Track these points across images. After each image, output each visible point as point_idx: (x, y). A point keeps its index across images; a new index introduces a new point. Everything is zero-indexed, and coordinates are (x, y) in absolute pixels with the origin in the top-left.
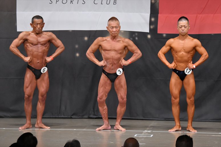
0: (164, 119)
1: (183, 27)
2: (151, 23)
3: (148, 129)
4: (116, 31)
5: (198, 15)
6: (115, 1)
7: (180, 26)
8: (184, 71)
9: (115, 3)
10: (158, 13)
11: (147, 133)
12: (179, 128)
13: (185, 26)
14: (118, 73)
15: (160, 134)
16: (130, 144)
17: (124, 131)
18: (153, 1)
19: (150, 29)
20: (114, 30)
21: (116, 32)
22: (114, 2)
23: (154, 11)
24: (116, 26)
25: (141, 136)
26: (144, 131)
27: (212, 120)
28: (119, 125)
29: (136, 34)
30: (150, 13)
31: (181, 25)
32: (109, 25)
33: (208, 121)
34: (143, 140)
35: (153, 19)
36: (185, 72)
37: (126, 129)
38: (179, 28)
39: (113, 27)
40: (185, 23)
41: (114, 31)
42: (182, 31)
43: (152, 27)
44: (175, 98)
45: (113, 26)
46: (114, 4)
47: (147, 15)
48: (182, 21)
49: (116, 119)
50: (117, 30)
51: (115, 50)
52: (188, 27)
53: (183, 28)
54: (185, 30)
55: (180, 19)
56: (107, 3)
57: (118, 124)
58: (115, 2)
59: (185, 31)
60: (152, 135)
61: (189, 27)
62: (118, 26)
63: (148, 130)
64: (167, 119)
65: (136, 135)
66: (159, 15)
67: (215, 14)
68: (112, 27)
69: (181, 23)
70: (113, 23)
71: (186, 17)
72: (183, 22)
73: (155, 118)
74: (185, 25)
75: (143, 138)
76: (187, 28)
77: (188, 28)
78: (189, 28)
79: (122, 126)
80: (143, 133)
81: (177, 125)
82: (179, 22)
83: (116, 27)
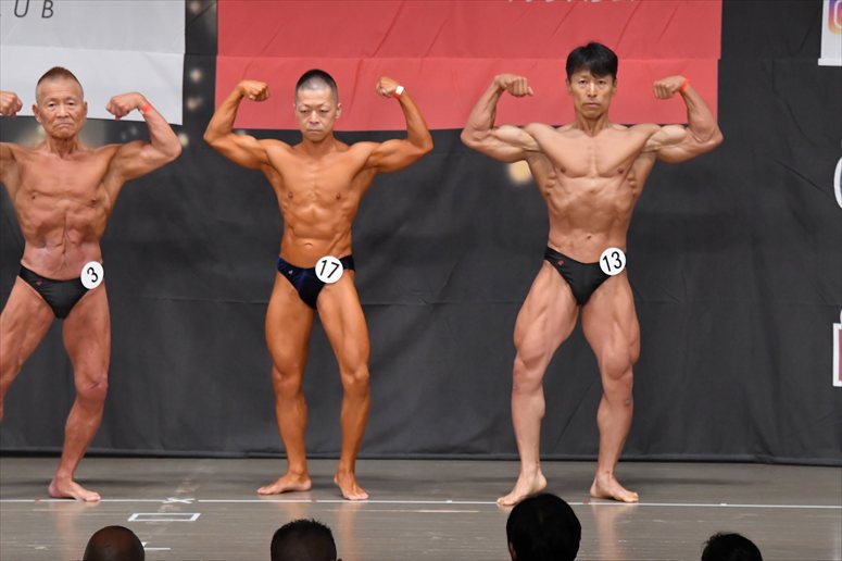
0: (243, 454)
1: (314, 113)
2: (189, 89)
3: (179, 491)
4: (71, 116)
5: (366, 60)
6: (48, 5)
7: (304, 108)
8: (314, 269)
9: (48, 13)
10: (216, 53)
11: (177, 509)
12: (301, 480)
13: (323, 108)
14: (88, 281)
15: (225, 509)
16: (110, 551)
17: (96, 501)
18: (195, 7)
19: (186, 112)
20: (62, 110)
21: (70, 120)
22: (45, 8)
23: (201, 45)
24: (69, 98)
25: (155, 518)
26: (165, 501)
27: (418, 452)
28: (70, 479)
29: (134, 131)
30: (184, 52)
31: (306, 106)
32: (41, 96)
33: (403, 455)
34: (160, 532)
35: (196, 75)
36: (318, 272)
37: (102, 496)
38: (301, 115)
39: (55, 102)
40: (319, 98)
41: (59, 117)
42: (308, 126)
43: (192, 104)
44: (285, 374)
45: (55, 95)
46: (43, 16)
47: (174, 57)
48: (309, 88)
49: (58, 455)
50: (72, 112)
51: (74, 195)
52: (334, 109)
53: (314, 116)
54: (324, 123)
55: (305, 79)
56: (19, 14)
57: (66, 477)
58: (50, 9)
59: (321, 126)
60: (196, 516)
61: (338, 109)
62: (74, 97)
63: (182, 496)
64: (252, 454)
65: (136, 515)
66: (219, 58)
67: (427, 55)
68: (53, 100)
69: (306, 98)
70: (58, 87)
71: (327, 72)
72: (316, 93)
73: (210, 449)
74: (321, 105)
75: (160, 525)
76: (329, 114)
77: (335, 115)
78: (339, 113)
79: (84, 483)
80: (163, 507)
81: (294, 473)
82: (300, 91)
83: (67, 101)
